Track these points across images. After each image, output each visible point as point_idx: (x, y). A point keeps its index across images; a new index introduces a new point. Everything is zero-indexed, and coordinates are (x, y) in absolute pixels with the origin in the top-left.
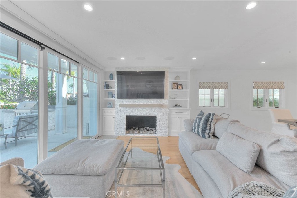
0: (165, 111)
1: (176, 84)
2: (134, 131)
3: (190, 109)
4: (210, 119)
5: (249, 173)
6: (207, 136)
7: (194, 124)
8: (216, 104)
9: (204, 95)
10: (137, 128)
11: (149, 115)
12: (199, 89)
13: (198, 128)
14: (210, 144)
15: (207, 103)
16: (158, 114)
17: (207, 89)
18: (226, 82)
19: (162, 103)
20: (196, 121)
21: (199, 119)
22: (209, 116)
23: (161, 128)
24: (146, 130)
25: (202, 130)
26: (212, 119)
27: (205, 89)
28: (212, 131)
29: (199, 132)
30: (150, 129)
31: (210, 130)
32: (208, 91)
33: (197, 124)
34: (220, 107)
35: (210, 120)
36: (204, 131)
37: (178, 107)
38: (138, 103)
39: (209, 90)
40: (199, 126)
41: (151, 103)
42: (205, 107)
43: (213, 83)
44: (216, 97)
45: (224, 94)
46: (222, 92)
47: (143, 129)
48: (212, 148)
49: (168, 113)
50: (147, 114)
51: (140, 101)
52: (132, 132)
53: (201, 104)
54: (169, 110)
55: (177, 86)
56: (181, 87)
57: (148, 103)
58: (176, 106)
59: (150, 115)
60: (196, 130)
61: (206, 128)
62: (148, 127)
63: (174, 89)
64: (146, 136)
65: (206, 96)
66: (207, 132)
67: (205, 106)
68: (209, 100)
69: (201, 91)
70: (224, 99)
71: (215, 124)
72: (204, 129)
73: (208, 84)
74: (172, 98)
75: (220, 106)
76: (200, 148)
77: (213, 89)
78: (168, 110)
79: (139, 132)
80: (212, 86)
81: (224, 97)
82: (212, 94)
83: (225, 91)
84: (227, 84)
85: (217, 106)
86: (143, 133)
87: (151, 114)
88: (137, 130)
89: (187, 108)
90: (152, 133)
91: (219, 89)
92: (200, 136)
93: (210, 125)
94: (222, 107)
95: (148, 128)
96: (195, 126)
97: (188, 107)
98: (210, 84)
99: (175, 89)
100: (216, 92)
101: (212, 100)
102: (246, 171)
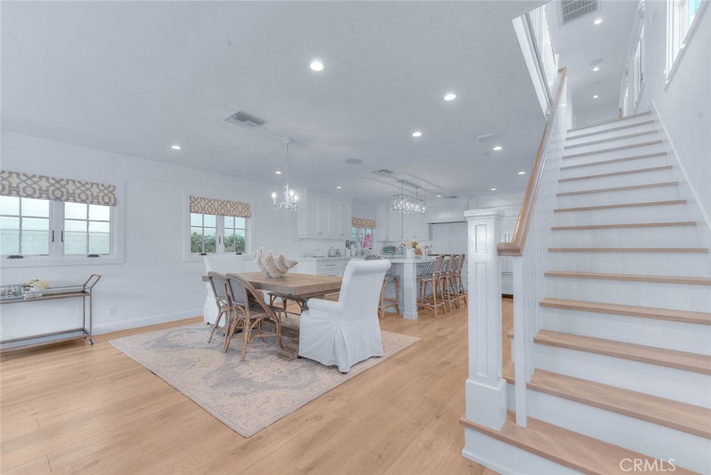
9: (20, 216)
18: (110, 186)
34: (91, 256)
42: (21, 257)
45: (109, 220)
81: (108, 229)
82: (57, 218)
83: (110, 209)
84: (114, 190)
85: (83, 253)
100: (74, 209)
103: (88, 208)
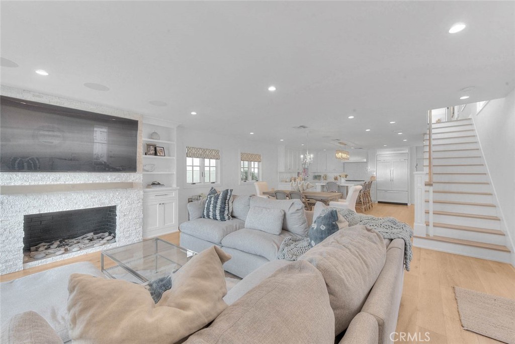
0: (135, 195)
1: (151, 147)
2: (50, 251)
3: (178, 188)
4: (228, 196)
5: (279, 235)
6: (226, 217)
7: (206, 206)
8: (207, 180)
9: (193, 166)
10: (58, 243)
11: (100, 206)
12: (187, 156)
13: (214, 210)
14: (234, 225)
15: (197, 179)
16: (121, 202)
17: (197, 157)
18: (218, 150)
19: (130, 181)
20: (210, 202)
21: (214, 198)
22: (226, 193)
23: (129, 227)
24: (87, 241)
25: (220, 212)
26: (230, 196)
27: (195, 157)
28: (230, 211)
29: (216, 215)
30: (95, 236)
31: (228, 210)
32: (197, 161)
33: (212, 205)
34: (212, 183)
35: (228, 198)
36: (222, 212)
37: (158, 185)
38: (67, 183)
39: (199, 159)
40: (215, 207)
41: (104, 182)
42: (195, 184)
43: (204, 150)
44: (207, 169)
45: (215, 165)
46: (213, 162)
47: (75, 242)
48: (238, 229)
49: (142, 197)
50: (93, 205)
51: (75, 177)
52: (44, 255)
53: (189, 180)
54: (144, 192)
55: (155, 150)
56: (162, 152)
57: (98, 182)
58: (153, 184)
59: (102, 206)
60: (211, 214)
61: (224, 208)
62: (92, 234)
63: (148, 155)
64: (92, 252)
65: (195, 168)
66: (226, 212)
67: (194, 182)
68: (199, 174)
69: (189, 161)
70: (215, 172)
71: (232, 202)
72: (222, 210)
73: (199, 151)
74: (147, 171)
75: (211, 181)
76: (236, 228)
77: (205, 158)
78: (142, 193)
79: (66, 250)
80: (203, 154)
81: (215, 170)
82: (202, 167)
83: (216, 161)
84: (219, 152)
85: (208, 182)
86: (81, 249)
87: (102, 203)
88: (59, 246)
89: (171, 187)
90: (104, 244)
91: (211, 158)
92: (217, 220)
93: (228, 203)
94: (214, 183)
95: (90, 235)
96: (208, 209)
97: (174, 186)
98: (201, 151)
99: (150, 154)
101: (202, 174)
102: (278, 233)
103: (210, 161)
